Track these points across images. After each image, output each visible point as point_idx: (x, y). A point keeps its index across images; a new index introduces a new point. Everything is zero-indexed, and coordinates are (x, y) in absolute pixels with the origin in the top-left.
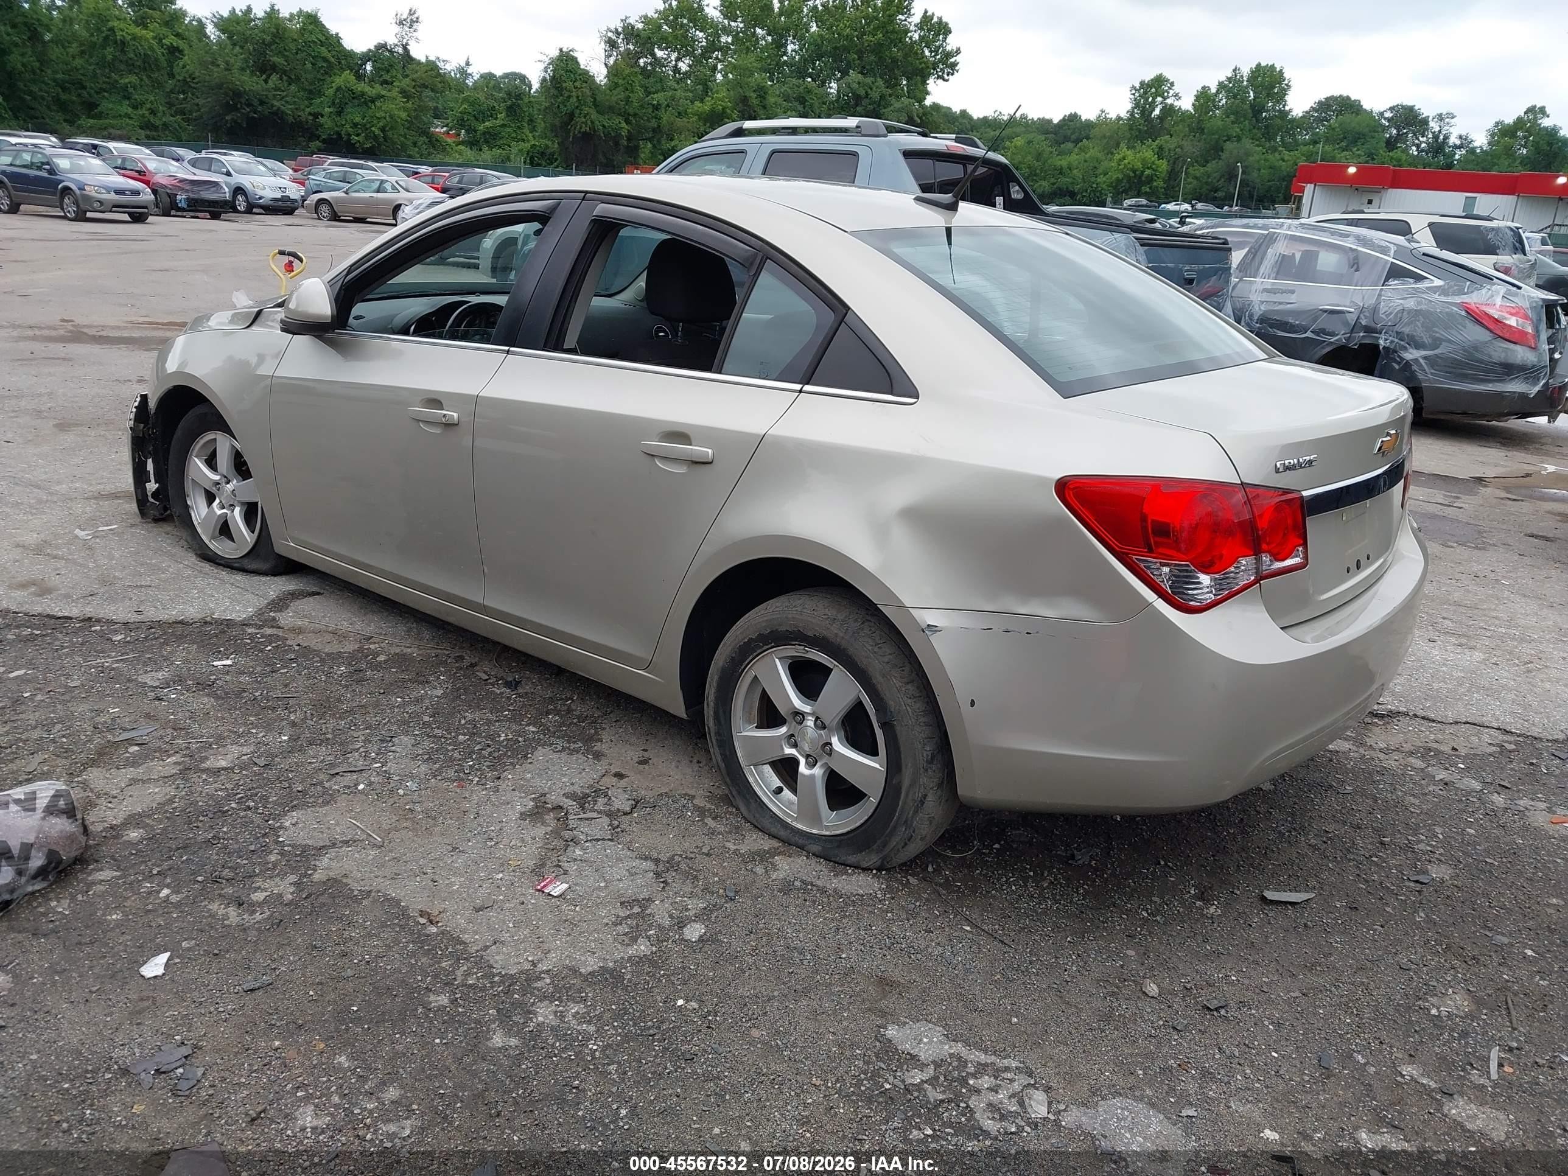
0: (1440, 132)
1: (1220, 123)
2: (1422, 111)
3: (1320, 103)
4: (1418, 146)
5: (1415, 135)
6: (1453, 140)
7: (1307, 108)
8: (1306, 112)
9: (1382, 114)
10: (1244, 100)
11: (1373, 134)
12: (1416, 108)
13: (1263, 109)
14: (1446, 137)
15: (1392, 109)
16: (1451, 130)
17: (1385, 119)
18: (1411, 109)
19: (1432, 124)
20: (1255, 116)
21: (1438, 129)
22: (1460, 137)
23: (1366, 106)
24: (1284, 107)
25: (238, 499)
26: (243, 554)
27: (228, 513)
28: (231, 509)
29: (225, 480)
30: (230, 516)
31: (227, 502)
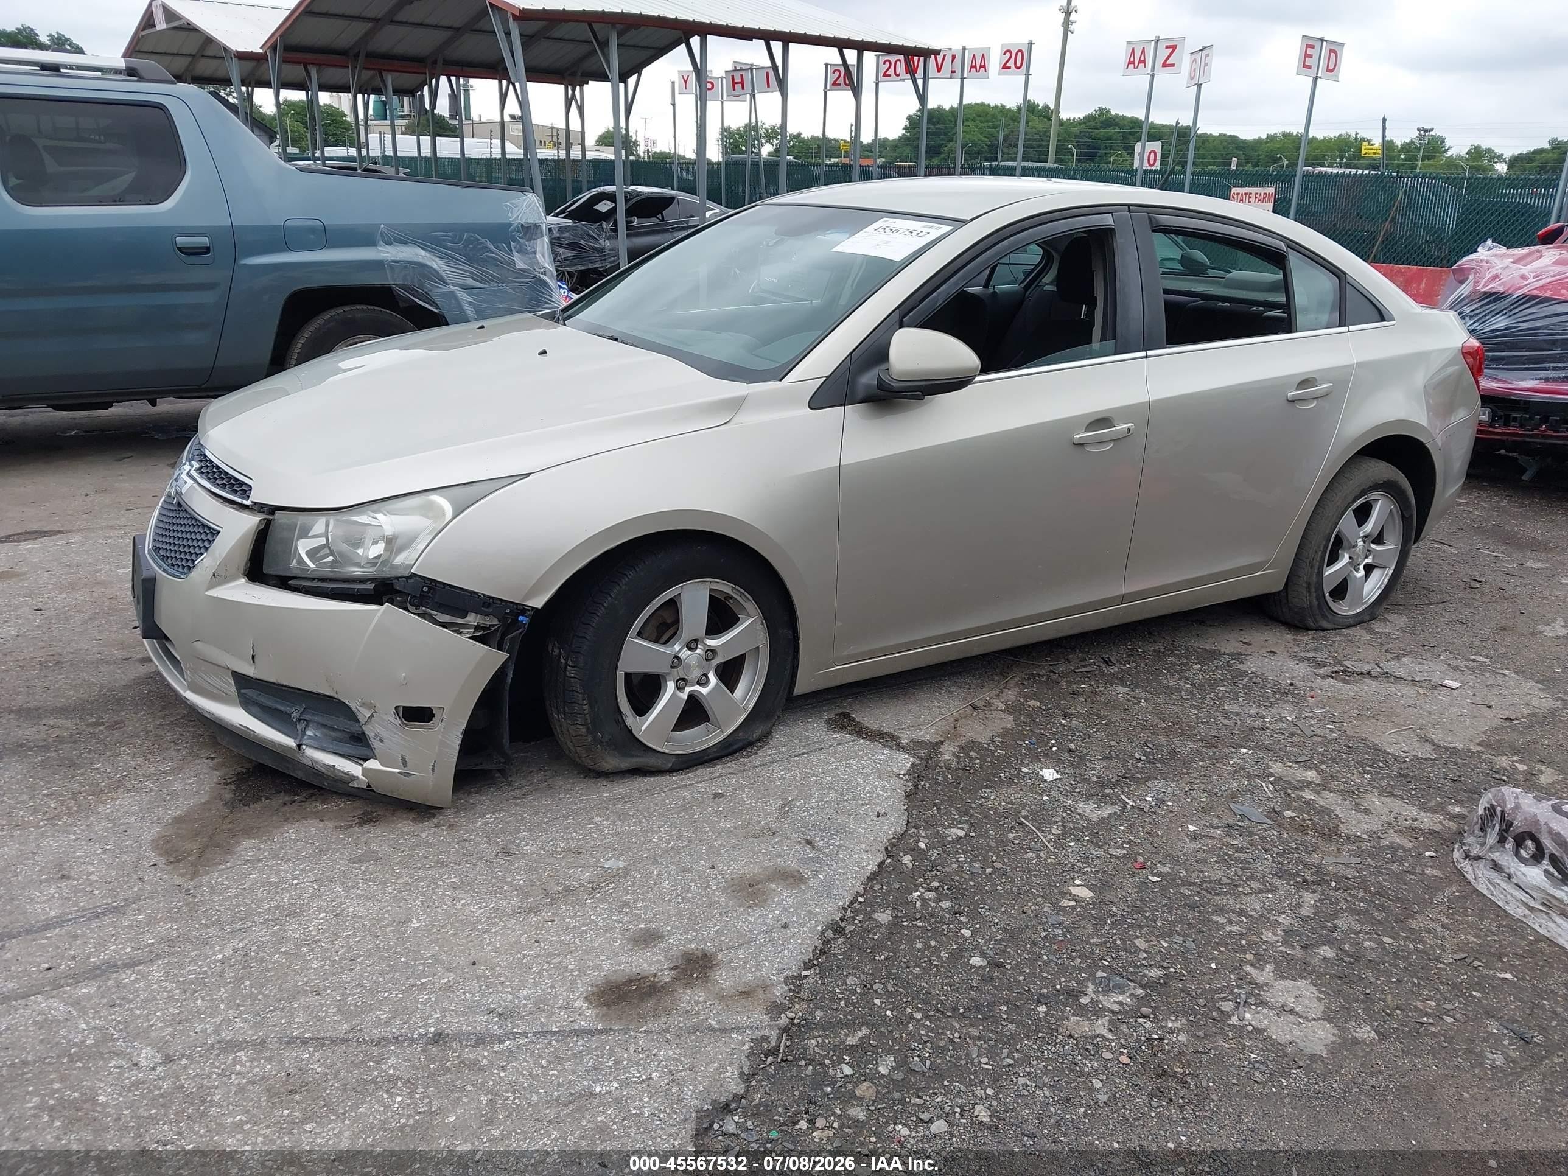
25: (719, 660)
26: (733, 728)
27: (697, 688)
28: (703, 681)
29: (691, 645)
30: (704, 691)
31: (696, 674)
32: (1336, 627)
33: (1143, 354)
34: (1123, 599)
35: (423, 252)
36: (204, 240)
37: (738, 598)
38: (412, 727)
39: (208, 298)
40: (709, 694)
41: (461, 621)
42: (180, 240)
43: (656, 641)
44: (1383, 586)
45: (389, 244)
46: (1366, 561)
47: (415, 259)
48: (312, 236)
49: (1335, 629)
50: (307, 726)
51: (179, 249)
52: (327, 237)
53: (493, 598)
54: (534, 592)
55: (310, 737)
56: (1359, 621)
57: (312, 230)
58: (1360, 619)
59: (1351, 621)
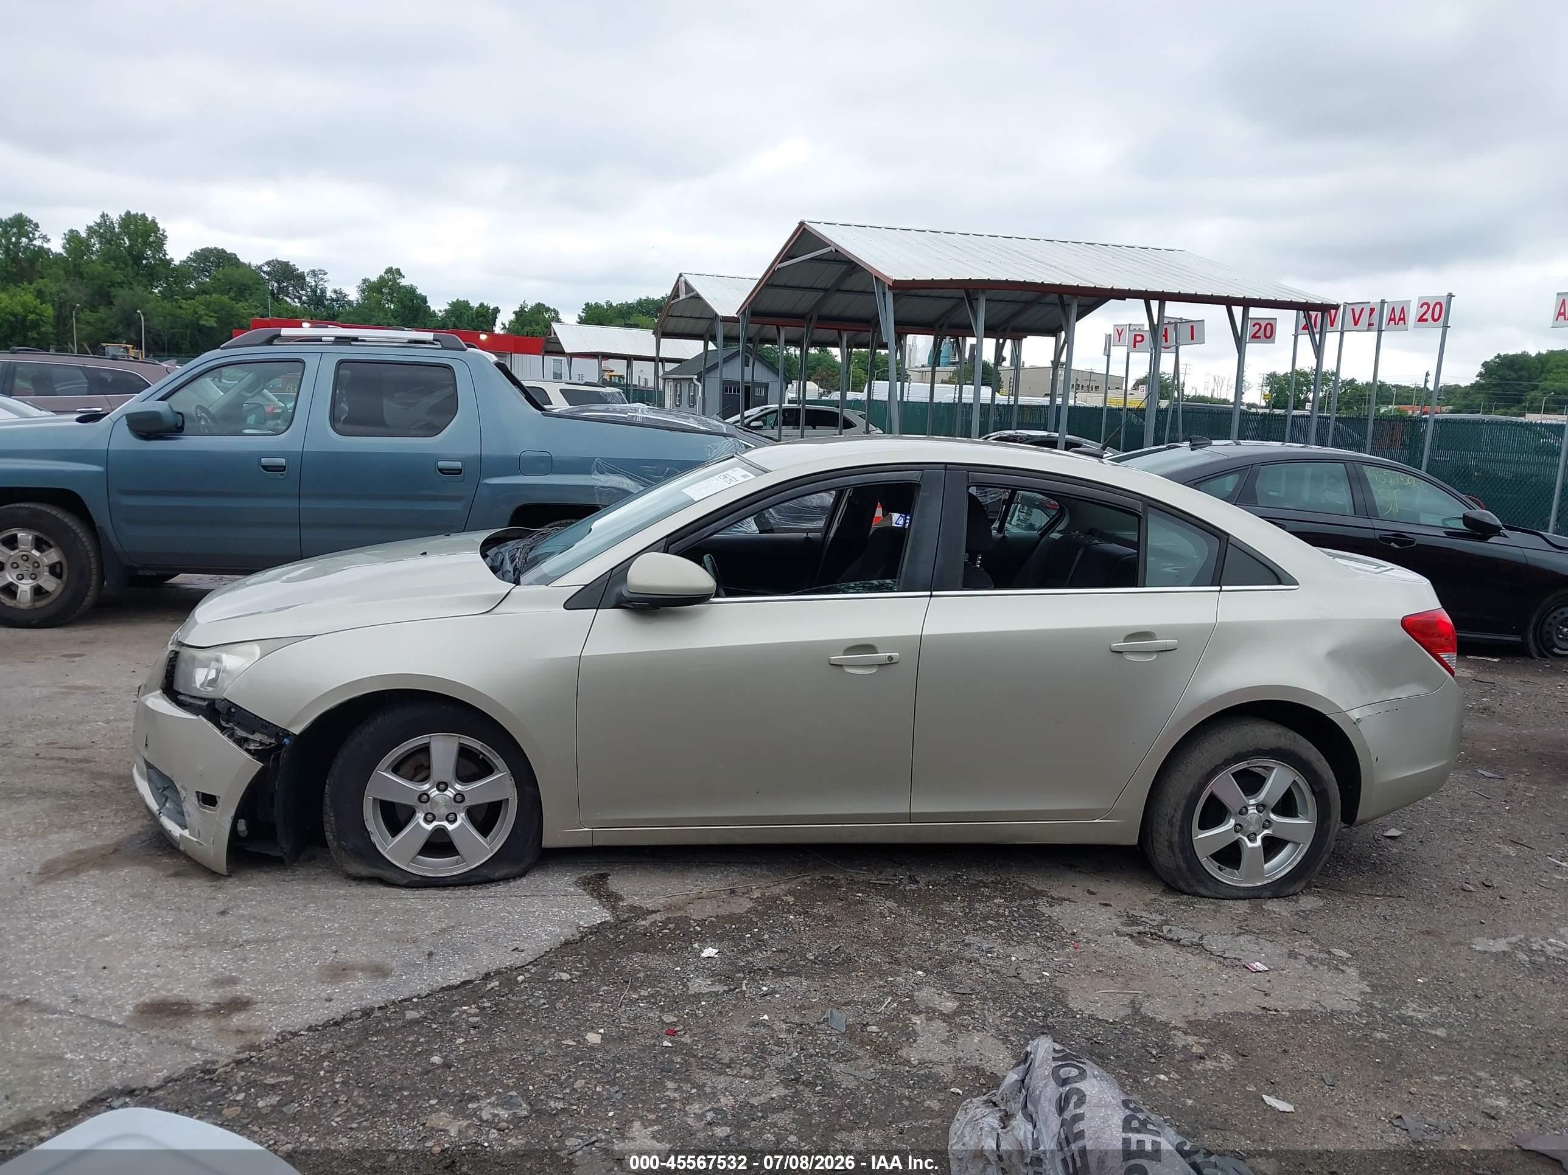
0: (316, 286)
1: (100, 268)
2: (297, 267)
3: (196, 253)
4: (300, 298)
5: (295, 288)
6: (329, 294)
7: (184, 258)
8: (184, 262)
9: (260, 268)
10: (119, 246)
11: (258, 286)
12: (291, 264)
13: (141, 256)
14: (323, 291)
15: (268, 263)
16: (326, 285)
17: (264, 272)
18: (287, 264)
19: (308, 279)
20: (135, 263)
21: (313, 284)
22: (335, 292)
23: (243, 259)
24: (164, 256)
25: (468, 803)
26: (478, 864)
27: (445, 824)
28: (451, 818)
29: (442, 786)
30: (450, 827)
31: (444, 811)
32: (1217, 896)
33: (928, 593)
34: (910, 817)
35: (628, 481)
36: (458, 464)
37: (487, 754)
38: (205, 808)
39: (457, 506)
40: (453, 830)
41: (251, 737)
42: (441, 464)
43: (411, 779)
44: (1295, 863)
45: (602, 473)
46: (1266, 832)
47: (621, 486)
48: (542, 465)
49: (1216, 898)
50: (166, 800)
51: (441, 470)
52: (550, 465)
53: (269, 723)
54: (293, 722)
55: (167, 808)
56: (1254, 895)
57: (541, 459)
58: (1256, 893)
59: (1241, 894)
